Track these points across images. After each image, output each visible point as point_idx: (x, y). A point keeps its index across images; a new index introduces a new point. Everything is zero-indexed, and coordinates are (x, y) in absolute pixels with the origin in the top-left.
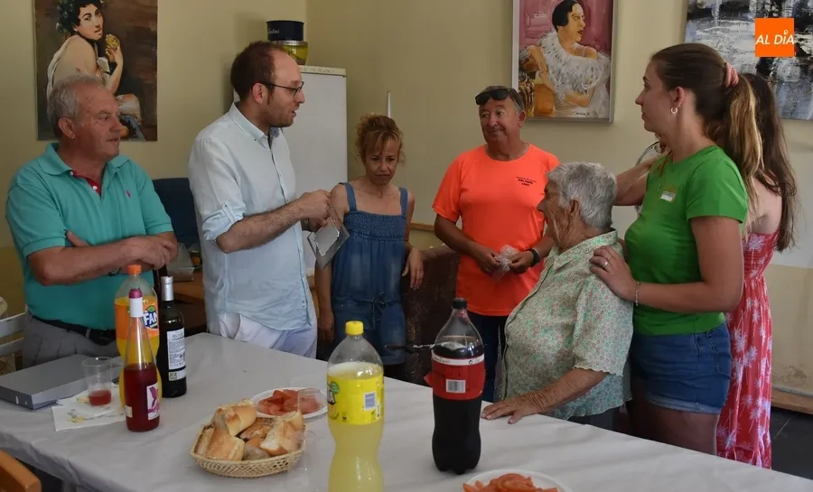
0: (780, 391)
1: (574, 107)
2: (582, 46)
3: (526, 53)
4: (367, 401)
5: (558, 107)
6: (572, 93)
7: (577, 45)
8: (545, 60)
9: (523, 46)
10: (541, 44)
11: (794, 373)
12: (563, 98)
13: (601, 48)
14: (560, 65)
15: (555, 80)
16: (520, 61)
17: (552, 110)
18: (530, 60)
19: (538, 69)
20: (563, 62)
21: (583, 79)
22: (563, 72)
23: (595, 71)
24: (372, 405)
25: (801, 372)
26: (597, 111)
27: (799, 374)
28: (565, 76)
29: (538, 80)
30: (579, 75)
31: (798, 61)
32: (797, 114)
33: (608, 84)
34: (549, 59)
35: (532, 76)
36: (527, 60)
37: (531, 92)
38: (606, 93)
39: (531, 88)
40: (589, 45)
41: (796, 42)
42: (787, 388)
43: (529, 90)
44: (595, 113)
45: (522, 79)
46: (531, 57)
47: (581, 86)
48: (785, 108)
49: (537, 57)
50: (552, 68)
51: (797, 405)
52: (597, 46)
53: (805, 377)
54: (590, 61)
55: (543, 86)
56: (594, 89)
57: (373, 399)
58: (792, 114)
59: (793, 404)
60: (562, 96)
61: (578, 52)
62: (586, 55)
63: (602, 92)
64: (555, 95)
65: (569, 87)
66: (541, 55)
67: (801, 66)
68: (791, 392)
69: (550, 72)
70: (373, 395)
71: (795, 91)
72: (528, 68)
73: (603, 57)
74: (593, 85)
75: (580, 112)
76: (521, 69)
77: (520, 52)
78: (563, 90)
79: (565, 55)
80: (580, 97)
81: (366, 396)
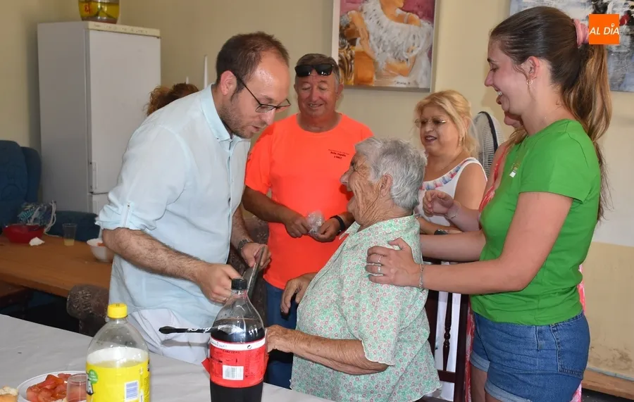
0: (604, 374)
1: (394, 76)
2: (405, 13)
3: (347, 19)
4: (128, 391)
5: (379, 75)
6: (393, 61)
7: (399, 12)
8: (366, 26)
9: (344, 11)
10: (362, 10)
11: (619, 356)
12: (384, 67)
13: (423, 15)
14: (381, 32)
15: (376, 48)
16: (341, 28)
17: (372, 79)
18: (352, 27)
19: (359, 36)
20: (384, 29)
21: (404, 47)
22: (384, 39)
23: (417, 38)
24: (135, 395)
25: (627, 355)
26: (418, 81)
27: (624, 357)
28: (387, 43)
29: (358, 47)
30: (400, 43)
31: (629, 30)
32: (625, 86)
33: (430, 53)
34: (370, 24)
35: (353, 42)
36: (348, 26)
37: (351, 60)
38: (429, 62)
39: (351, 56)
40: (412, 12)
41: (627, 9)
42: (611, 372)
43: (349, 58)
44: (415, 82)
45: (342, 46)
46: (352, 23)
47: (402, 54)
48: (613, 79)
49: (358, 23)
50: (373, 35)
51: (621, 390)
52: (420, 13)
53: (629, 360)
54: (413, 28)
55: (364, 53)
56: (415, 58)
57: (135, 389)
58: (619, 86)
59: (617, 389)
60: (382, 65)
61: (399, 19)
62: (409, 22)
63: (424, 61)
64: (375, 63)
65: (389, 55)
66: (362, 20)
67: (632, 35)
68: (615, 377)
69: (372, 38)
70: (136, 384)
71: (624, 61)
72: (348, 35)
73: (426, 24)
74: (415, 53)
75: (401, 81)
76: (342, 35)
77: (341, 17)
78: (383, 58)
79: (386, 21)
80: (400, 66)
81: (128, 386)
